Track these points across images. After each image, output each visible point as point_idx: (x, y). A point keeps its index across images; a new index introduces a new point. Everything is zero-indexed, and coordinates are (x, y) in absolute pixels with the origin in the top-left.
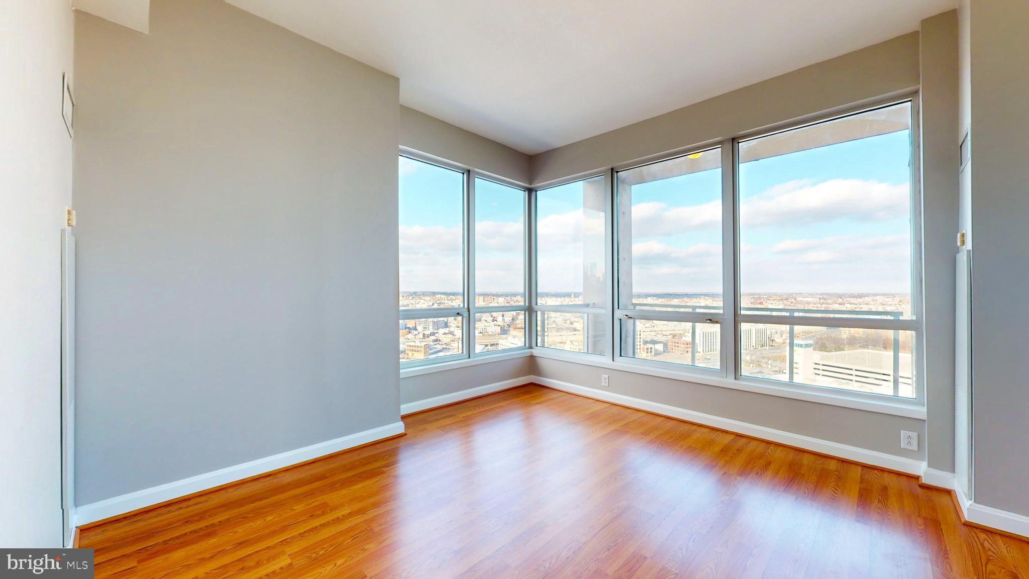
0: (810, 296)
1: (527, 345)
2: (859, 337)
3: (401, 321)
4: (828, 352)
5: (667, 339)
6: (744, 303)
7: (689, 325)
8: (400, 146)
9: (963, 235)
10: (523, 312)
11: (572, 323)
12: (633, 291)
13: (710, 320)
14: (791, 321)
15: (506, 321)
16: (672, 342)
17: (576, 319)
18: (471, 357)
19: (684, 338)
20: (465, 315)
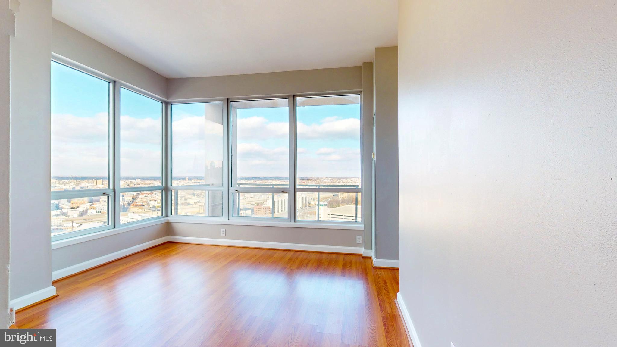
0: (326, 179)
1: (164, 215)
2: (346, 199)
3: (52, 201)
4: (334, 207)
5: (253, 206)
6: (299, 182)
7: (270, 195)
8: (52, 53)
9: (374, 154)
10: (160, 191)
11: (186, 199)
12: (238, 176)
13: (283, 191)
14: (318, 190)
15: (126, 200)
16: (257, 208)
17: (189, 196)
18: (116, 227)
19: (264, 205)
20: (111, 195)
